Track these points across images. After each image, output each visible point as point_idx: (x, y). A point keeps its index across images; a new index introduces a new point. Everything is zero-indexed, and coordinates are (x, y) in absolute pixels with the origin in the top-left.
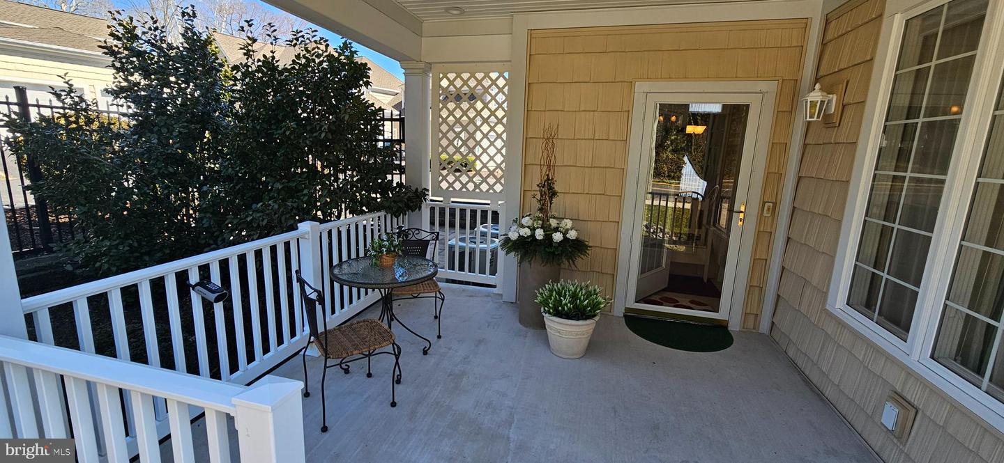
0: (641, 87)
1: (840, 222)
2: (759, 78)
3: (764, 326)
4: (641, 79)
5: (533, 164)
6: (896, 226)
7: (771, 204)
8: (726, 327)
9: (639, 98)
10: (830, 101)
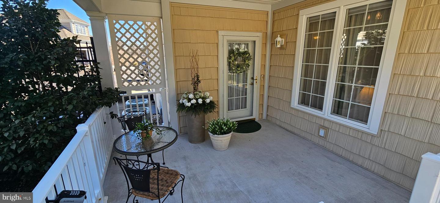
0: (221, 33)
1: (292, 80)
2: (257, 31)
3: (264, 117)
4: (221, 30)
5: (179, 69)
6: (313, 79)
7: (263, 76)
8: (254, 120)
9: (220, 38)
10: (282, 41)
